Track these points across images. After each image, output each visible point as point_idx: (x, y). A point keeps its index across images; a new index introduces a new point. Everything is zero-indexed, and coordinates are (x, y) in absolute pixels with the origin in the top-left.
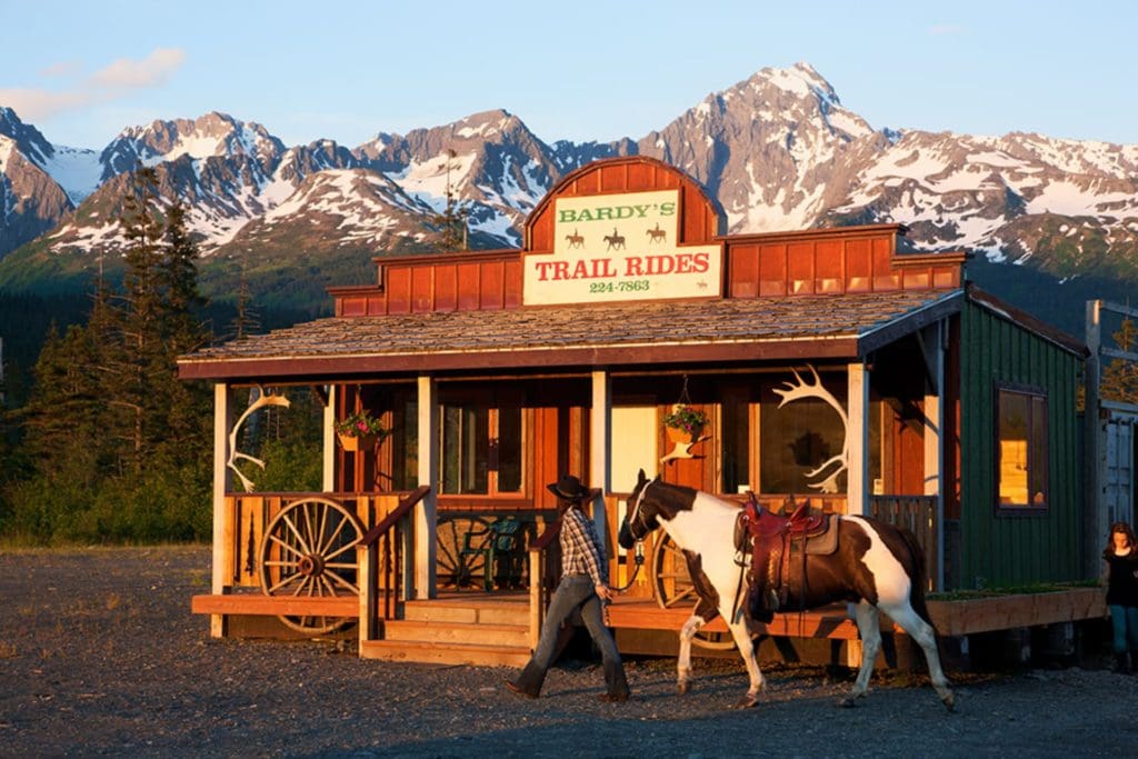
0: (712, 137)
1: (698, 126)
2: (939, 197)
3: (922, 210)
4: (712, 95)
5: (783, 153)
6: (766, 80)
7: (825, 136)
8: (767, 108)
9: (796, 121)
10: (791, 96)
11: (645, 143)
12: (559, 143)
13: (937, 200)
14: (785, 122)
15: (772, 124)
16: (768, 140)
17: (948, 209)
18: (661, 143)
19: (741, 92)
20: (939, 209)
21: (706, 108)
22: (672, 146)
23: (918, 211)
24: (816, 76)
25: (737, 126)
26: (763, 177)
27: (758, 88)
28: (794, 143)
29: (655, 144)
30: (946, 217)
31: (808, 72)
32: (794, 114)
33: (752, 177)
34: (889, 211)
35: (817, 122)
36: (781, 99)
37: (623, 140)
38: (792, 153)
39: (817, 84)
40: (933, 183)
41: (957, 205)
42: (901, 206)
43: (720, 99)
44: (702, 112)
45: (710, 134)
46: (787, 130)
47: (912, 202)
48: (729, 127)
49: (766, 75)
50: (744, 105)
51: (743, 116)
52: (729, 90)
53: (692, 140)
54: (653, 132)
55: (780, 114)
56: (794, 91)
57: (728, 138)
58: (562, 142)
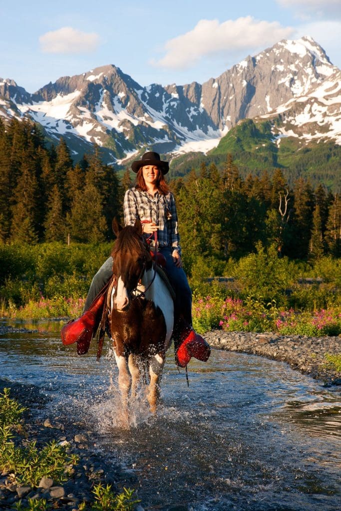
0: (247, 81)
1: (238, 75)
2: (327, 107)
3: (314, 116)
4: (249, 56)
5: (287, 89)
6: (282, 47)
7: (311, 79)
8: (281, 63)
9: (297, 71)
10: (296, 56)
11: (207, 85)
12: (152, 85)
13: (324, 109)
14: (290, 71)
15: (283, 72)
16: (280, 82)
17: (329, 114)
18: (216, 85)
19: (268, 54)
20: (325, 115)
21: (244, 64)
22: (221, 86)
23: (312, 116)
24: (314, 44)
25: (262, 75)
26: (274, 104)
27: (277, 52)
28: (294, 83)
29: (212, 86)
30: (327, 120)
31: (309, 41)
32: (297, 66)
33: (268, 104)
34: (295, 116)
35: (309, 70)
36: (290, 58)
37: (193, 83)
38: (292, 89)
39: (314, 49)
40: (327, 100)
41: (335, 112)
42: (303, 113)
43: (254, 60)
44: (242, 66)
45: (246, 79)
46: (291, 76)
47: (310, 110)
48: (257, 75)
49: (283, 44)
50: (268, 61)
51: (266, 69)
52: (261, 53)
53: (234, 83)
54: (212, 78)
55: (288, 67)
56: (298, 53)
57: (257, 82)
58: (154, 85)
